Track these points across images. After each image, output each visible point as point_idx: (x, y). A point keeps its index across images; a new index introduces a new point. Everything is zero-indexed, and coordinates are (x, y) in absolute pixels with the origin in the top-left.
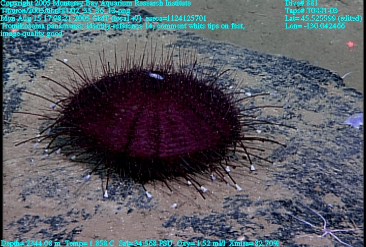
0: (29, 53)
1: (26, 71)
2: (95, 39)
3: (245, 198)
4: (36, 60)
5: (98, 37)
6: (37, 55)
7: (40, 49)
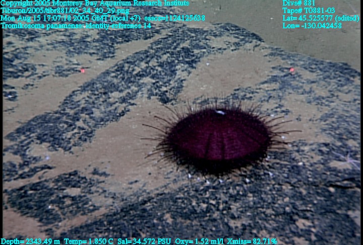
0: (188, 60)
1: (186, 70)
2: (225, 52)
3: (304, 142)
4: (191, 64)
5: (226, 51)
6: (192, 61)
7: (194, 58)
